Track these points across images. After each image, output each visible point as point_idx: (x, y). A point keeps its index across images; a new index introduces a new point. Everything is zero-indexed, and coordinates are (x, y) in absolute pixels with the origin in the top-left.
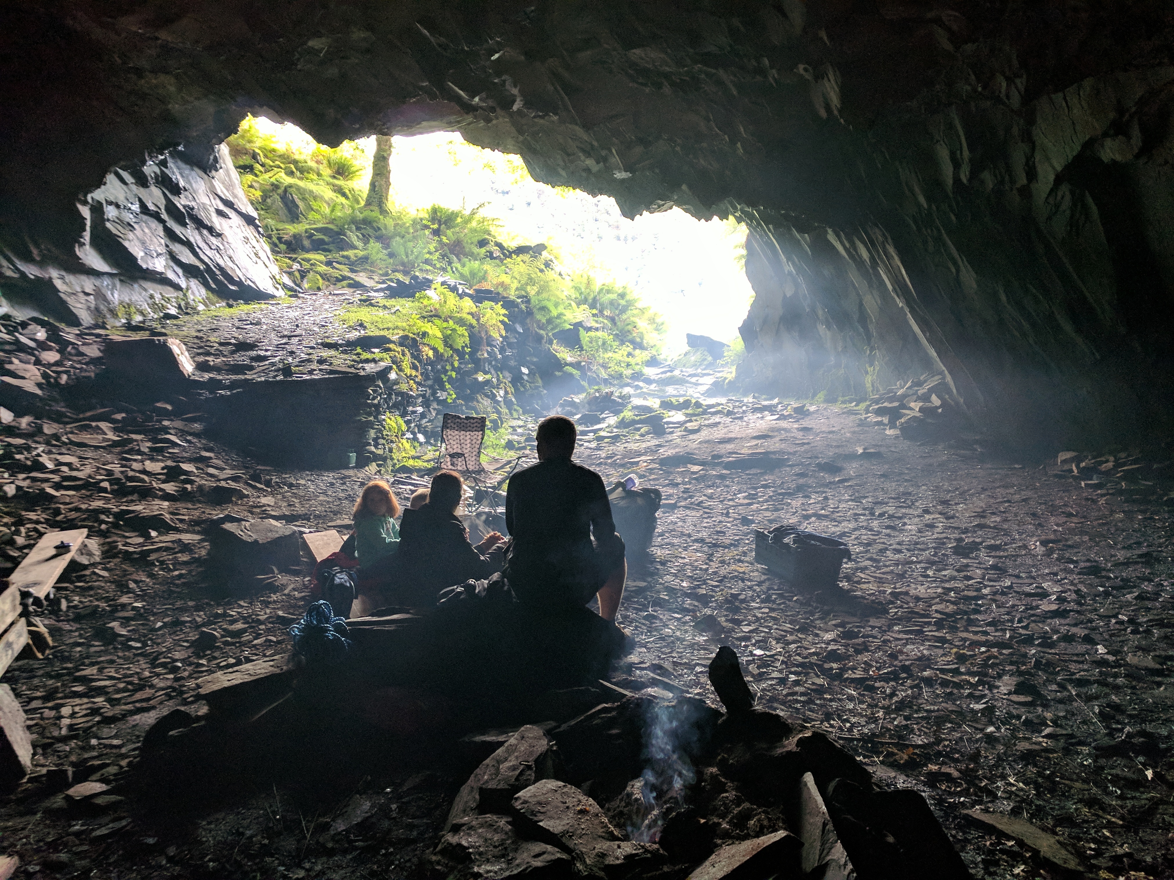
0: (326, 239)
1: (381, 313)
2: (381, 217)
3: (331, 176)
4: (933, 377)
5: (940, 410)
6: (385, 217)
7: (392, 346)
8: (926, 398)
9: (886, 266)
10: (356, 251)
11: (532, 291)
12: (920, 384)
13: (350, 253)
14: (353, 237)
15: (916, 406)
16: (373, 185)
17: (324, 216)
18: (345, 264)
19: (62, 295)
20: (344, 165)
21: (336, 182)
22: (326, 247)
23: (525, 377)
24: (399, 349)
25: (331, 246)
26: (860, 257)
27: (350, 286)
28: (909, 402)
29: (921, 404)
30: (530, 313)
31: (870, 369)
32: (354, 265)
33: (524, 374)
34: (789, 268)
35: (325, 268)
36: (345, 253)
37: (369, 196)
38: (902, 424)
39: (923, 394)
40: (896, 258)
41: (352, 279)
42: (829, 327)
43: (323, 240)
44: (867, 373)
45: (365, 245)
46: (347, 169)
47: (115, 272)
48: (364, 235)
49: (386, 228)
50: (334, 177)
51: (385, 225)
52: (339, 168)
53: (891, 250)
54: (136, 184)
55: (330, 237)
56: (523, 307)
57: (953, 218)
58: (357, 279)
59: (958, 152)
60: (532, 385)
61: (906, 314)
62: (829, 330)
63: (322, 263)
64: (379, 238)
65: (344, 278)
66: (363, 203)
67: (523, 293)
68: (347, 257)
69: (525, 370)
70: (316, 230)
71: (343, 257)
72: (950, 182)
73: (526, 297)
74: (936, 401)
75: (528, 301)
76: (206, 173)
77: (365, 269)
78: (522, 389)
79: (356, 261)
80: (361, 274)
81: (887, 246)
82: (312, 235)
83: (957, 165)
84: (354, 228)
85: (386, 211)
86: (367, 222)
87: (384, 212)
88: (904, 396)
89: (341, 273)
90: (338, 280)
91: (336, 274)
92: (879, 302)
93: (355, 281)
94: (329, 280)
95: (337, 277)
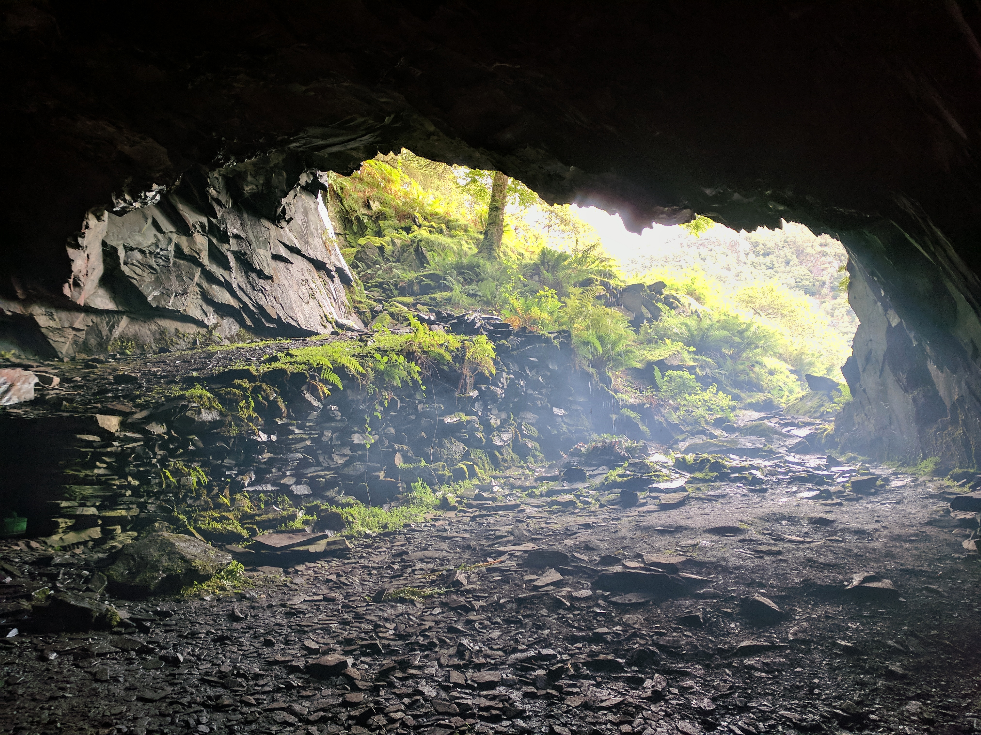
6: (492, 262)
13: (440, 295)
14: (451, 281)
19: (43, 330)
22: (424, 291)
25: (436, 291)
32: (436, 306)
33: (557, 415)
35: (401, 308)
37: (482, 244)
42: (940, 367)
43: (426, 285)
47: (121, 308)
51: (489, 269)
54: (178, 232)
55: (434, 282)
56: (556, 342)
62: (942, 371)
67: (565, 328)
69: (559, 412)
70: (425, 276)
76: (274, 224)
77: (446, 309)
78: (554, 433)
82: (421, 281)
85: (494, 256)
90: (406, 320)
91: (408, 314)
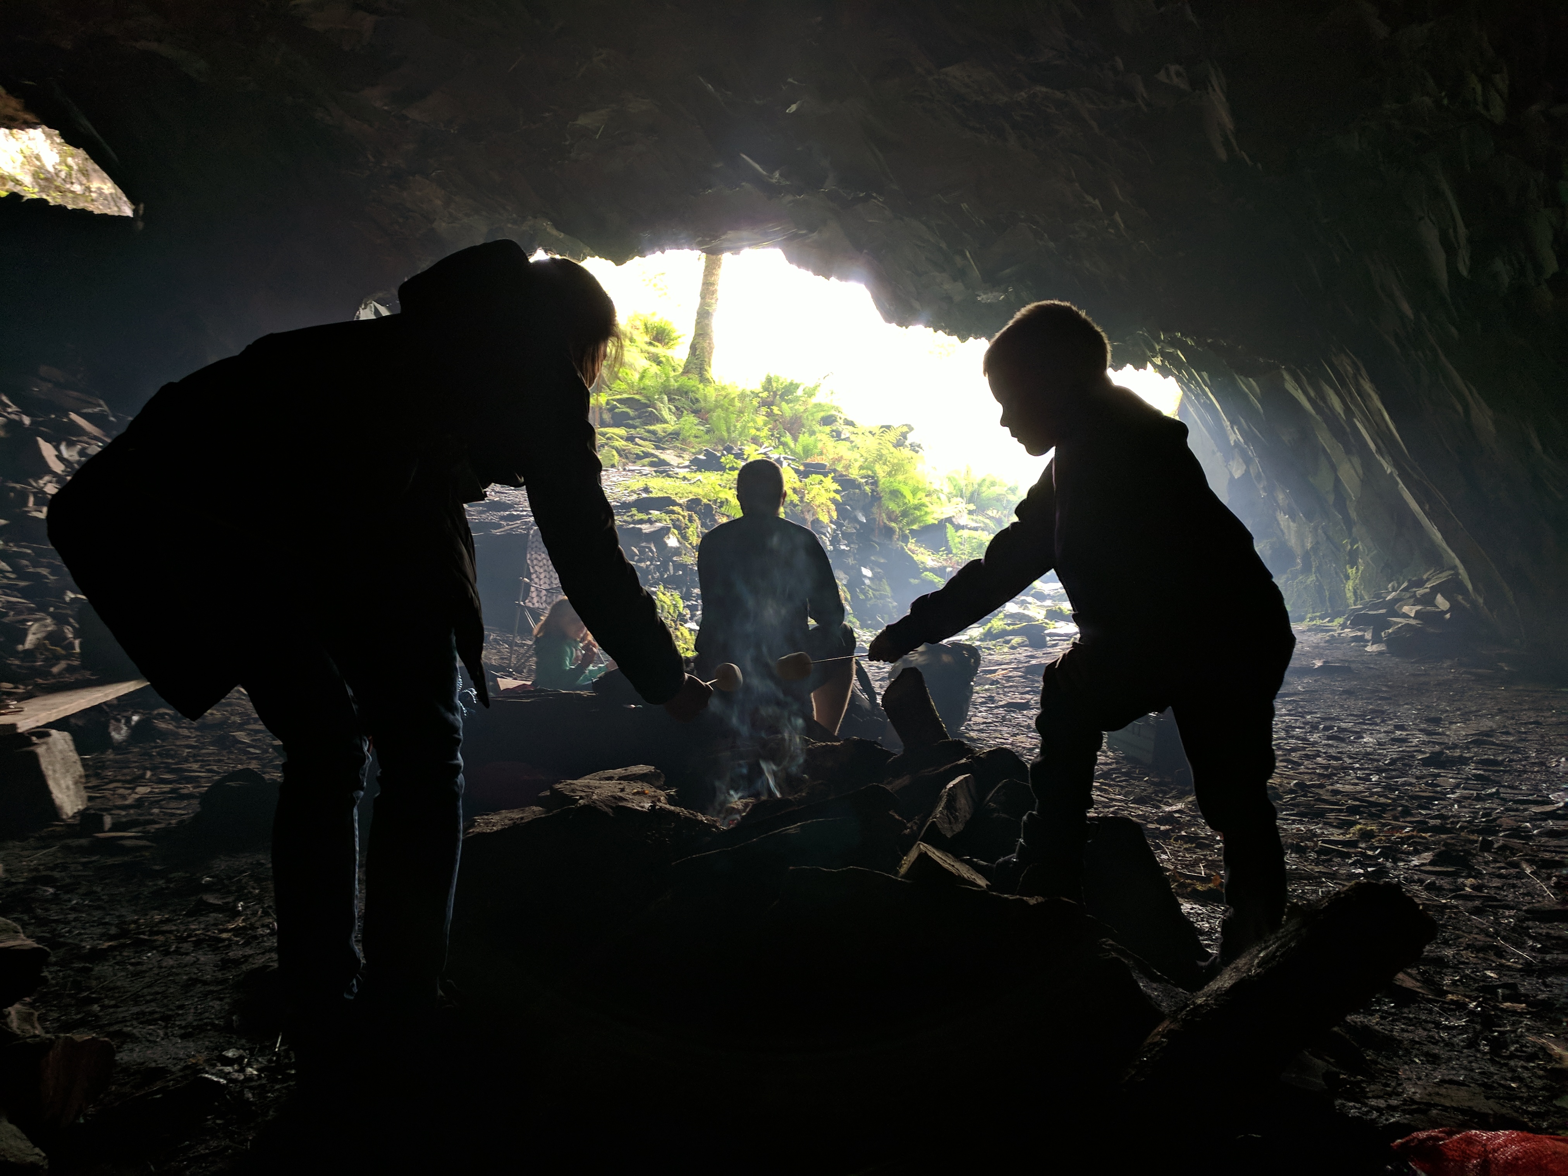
0: (631, 413)
1: (679, 483)
2: (701, 386)
3: (647, 343)
4: (1441, 573)
5: (1448, 616)
6: (706, 386)
7: (676, 509)
8: (1428, 599)
9: (1363, 413)
10: (665, 426)
11: (881, 471)
12: (1420, 584)
13: (658, 427)
14: (665, 410)
15: (1410, 610)
16: (693, 347)
17: (631, 386)
18: (650, 441)
20: (664, 330)
21: (652, 349)
22: (631, 422)
23: (867, 582)
24: (686, 513)
25: (637, 422)
26: (1332, 409)
27: (652, 464)
28: (1401, 607)
29: (1419, 608)
30: (876, 498)
31: (1351, 571)
32: (659, 442)
33: (865, 577)
34: (1235, 436)
35: (624, 443)
36: (652, 428)
37: (688, 362)
38: (1390, 634)
39: (1423, 595)
40: (1375, 397)
41: (656, 457)
42: (1293, 517)
43: (627, 413)
44: (1347, 577)
45: (678, 419)
46: (668, 335)
48: (677, 408)
49: (705, 400)
50: (650, 344)
51: (705, 396)
52: (657, 334)
53: (1367, 386)
55: (636, 410)
56: (867, 489)
57: (1453, 330)
58: (662, 456)
59: (1451, 231)
60: (877, 593)
61: (1397, 483)
62: (1294, 521)
63: (622, 438)
64: (696, 412)
65: (647, 455)
66: (681, 370)
67: (870, 473)
68: (654, 433)
69: (866, 572)
70: (620, 401)
71: (649, 431)
72: (1443, 277)
73: (873, 477)
74: (1442, 603)
75: (875, 483)
77: (675, 447)
78: (862, 597)
79: (664, 437)
80: (668, 452)
81: (1362, 381)
82: (615, 407)
83: (1450, 250)
84: (666, 398)
85: (708, 379)
86: (683, 392)
87: (704, 380)
88: (1395, 601)
89: (643, 449)
90: (639, 457)
91: (637, 450)
92: (1360, 472)
93: (659, 459)
94: (627, 458)
95: (637, 454)
